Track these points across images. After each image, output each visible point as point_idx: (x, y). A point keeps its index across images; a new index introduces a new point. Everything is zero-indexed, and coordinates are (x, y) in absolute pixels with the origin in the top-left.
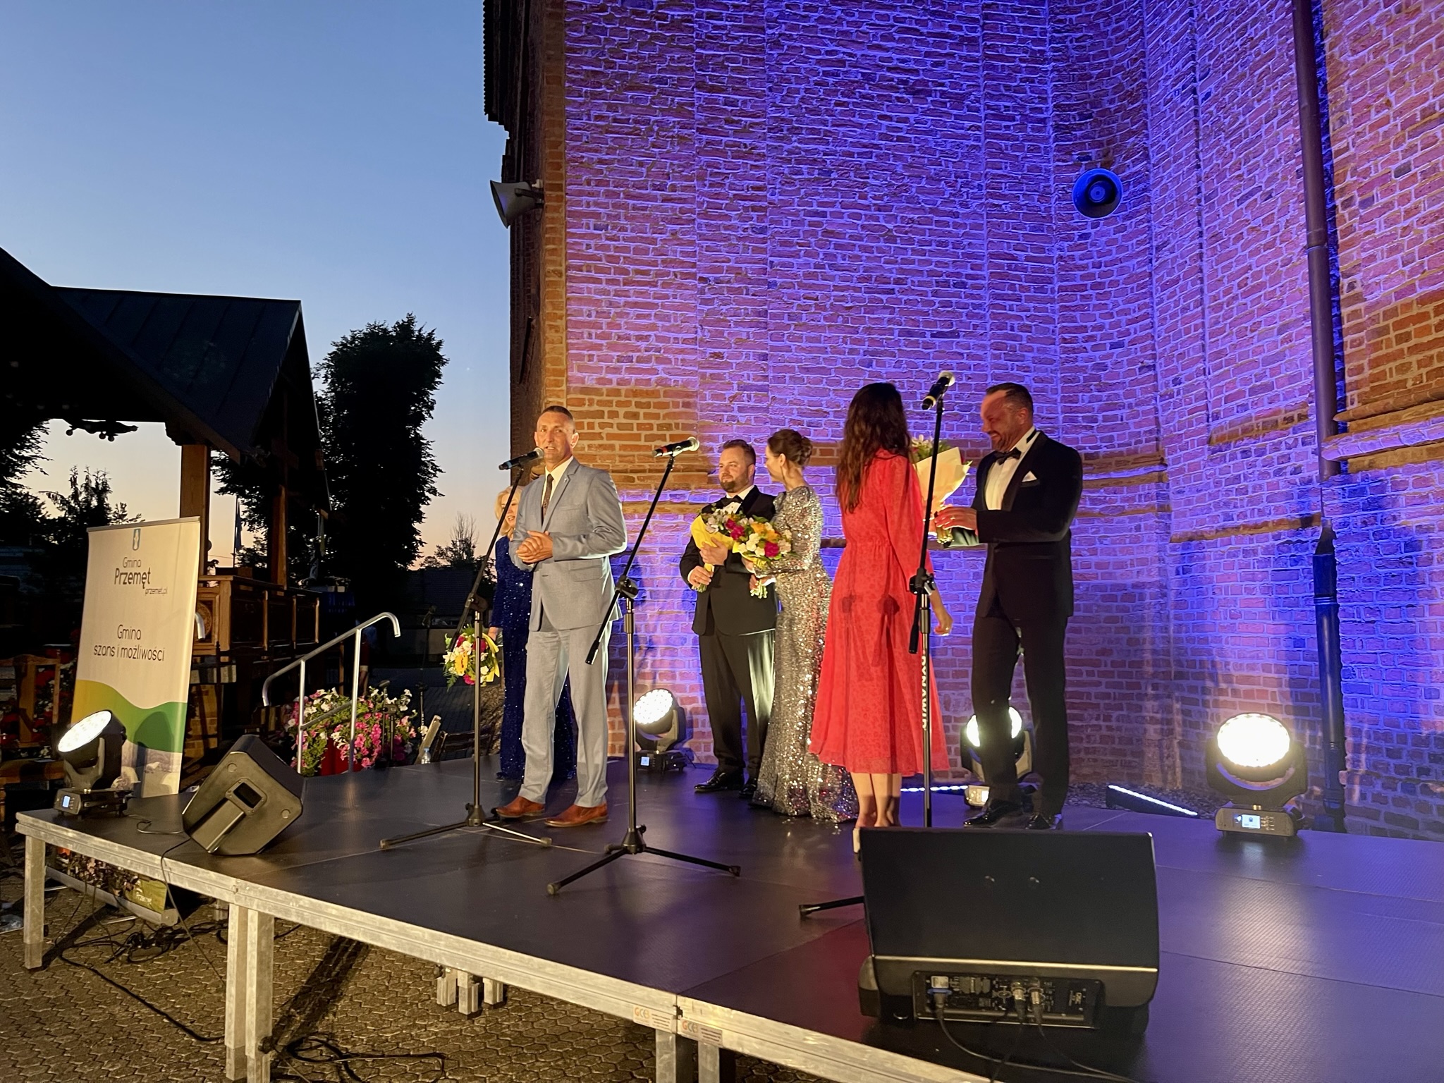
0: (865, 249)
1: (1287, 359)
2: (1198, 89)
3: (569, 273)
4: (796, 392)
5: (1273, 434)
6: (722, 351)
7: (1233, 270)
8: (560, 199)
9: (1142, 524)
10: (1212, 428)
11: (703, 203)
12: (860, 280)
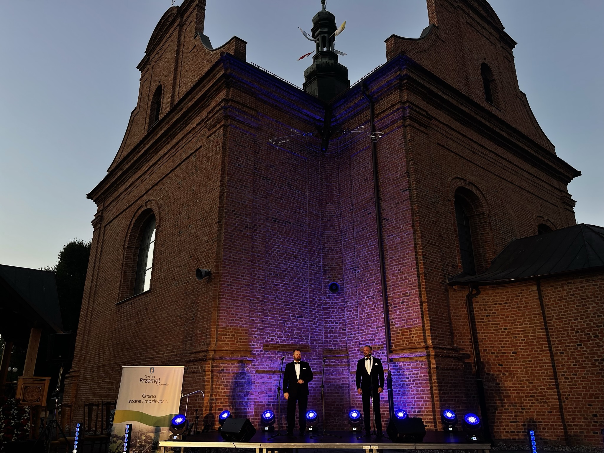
1: (379, 334)
2: (356, 270)
3: (221, 296)
6: (253, 319)
7: (365, 312)
8: (218, 276)
9: (344, 369)
11: (251, 280)
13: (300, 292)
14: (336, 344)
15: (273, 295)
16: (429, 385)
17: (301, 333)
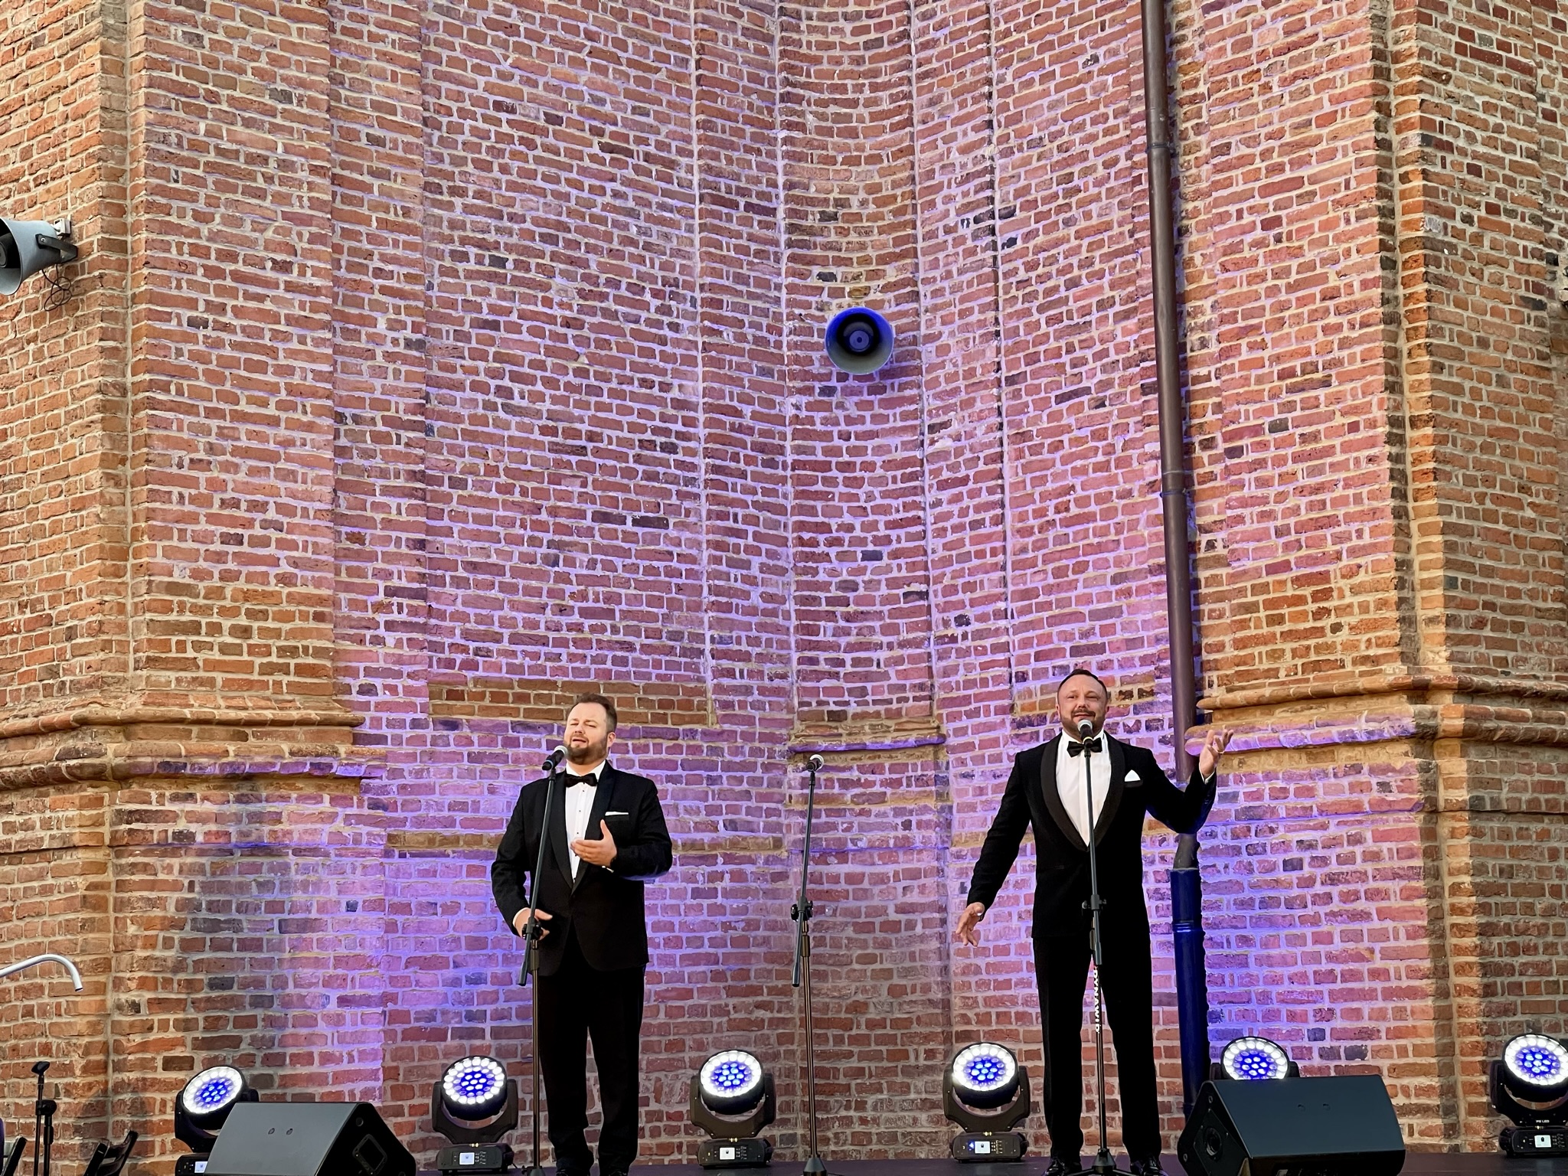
0: (549, 383)
1: (1124, 617)
2: (997, 230)
4: (459, 601)
6: (363, 531)
7: (1048, 486)
9: (914, 819)
10: (1015, 692)
12: (545, 430)
13: (646, 369)
14: (867, 677)
15: (476, 387)
16: (1421, 903)
17: (654, 618)
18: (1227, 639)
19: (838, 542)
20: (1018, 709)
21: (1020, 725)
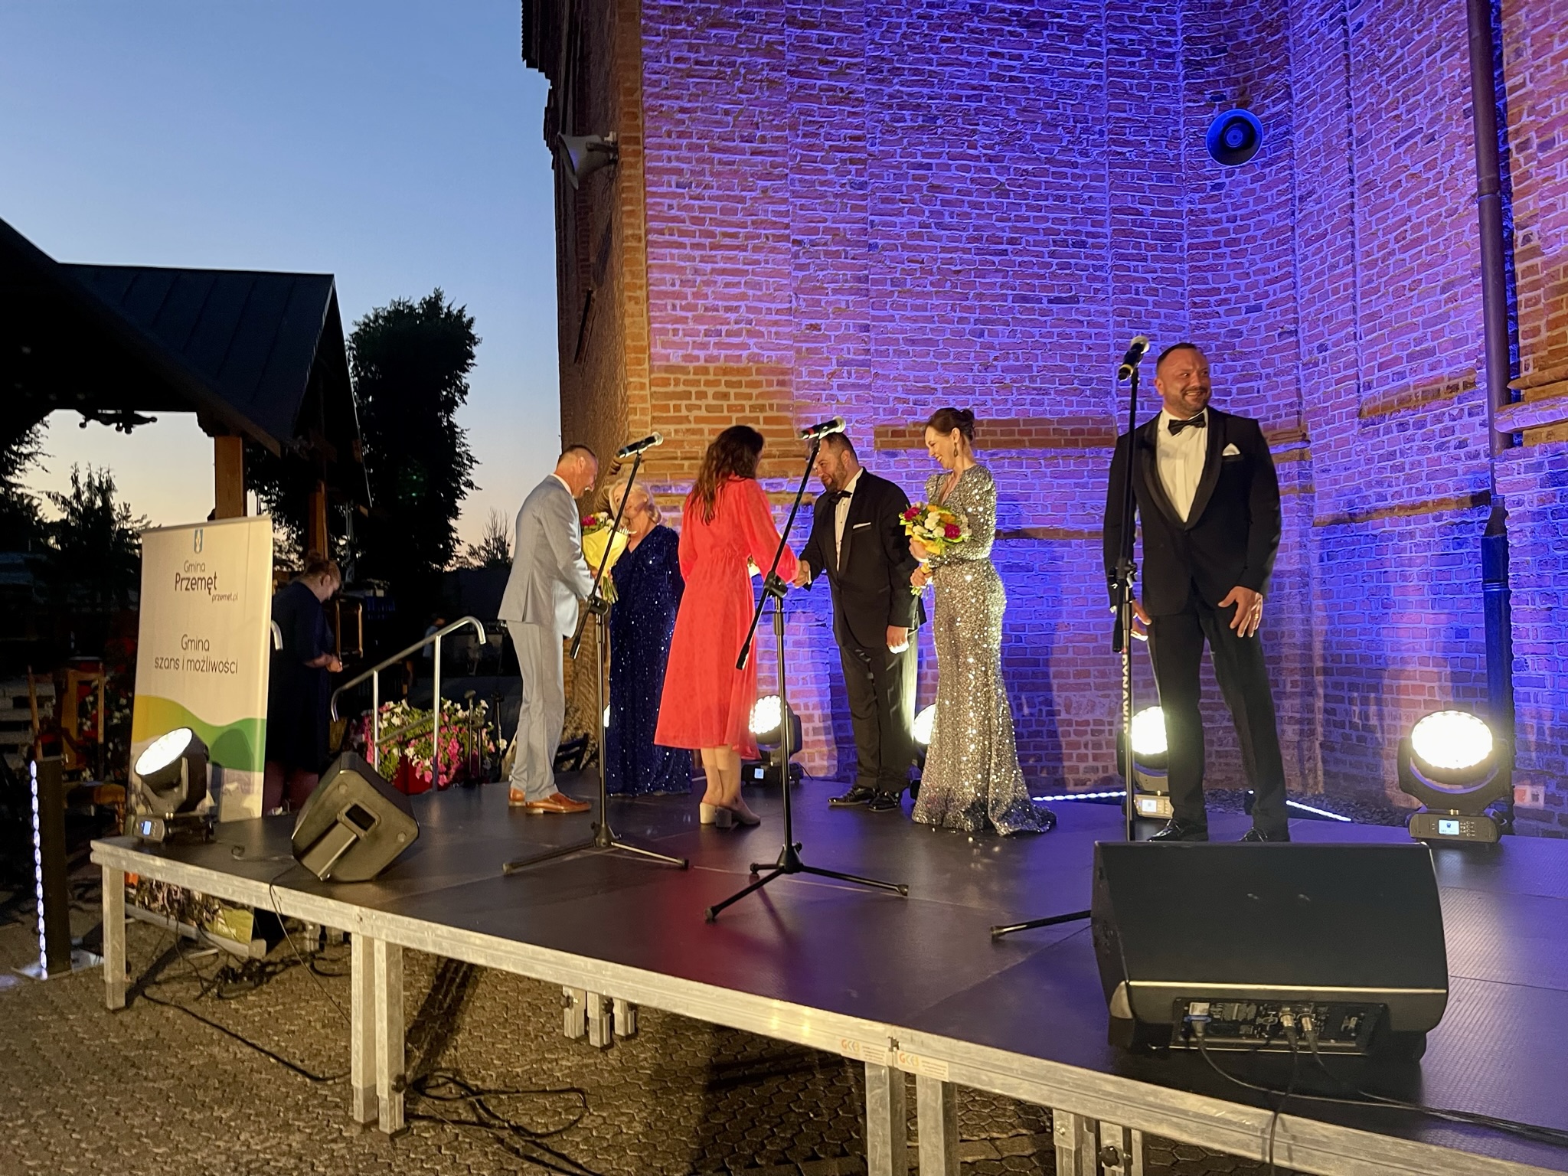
0: (974, 205)
1: (1451, 320)
2: (1348, 19)
3: (650, 237)
4: (900, 367)
5: (1434, 404)
6: (819, 322)
7: (1389, 222)
8: (637, 153)
10: (1363, 399)
11: (796, 156)
12: (971, 240)
13: (1062, 187)
14: (1249, 402)
17: (1067, 369)
18: (1542, 323)
19: (1224, 301)
20: (1365, 413)
21: (1365, 426)
